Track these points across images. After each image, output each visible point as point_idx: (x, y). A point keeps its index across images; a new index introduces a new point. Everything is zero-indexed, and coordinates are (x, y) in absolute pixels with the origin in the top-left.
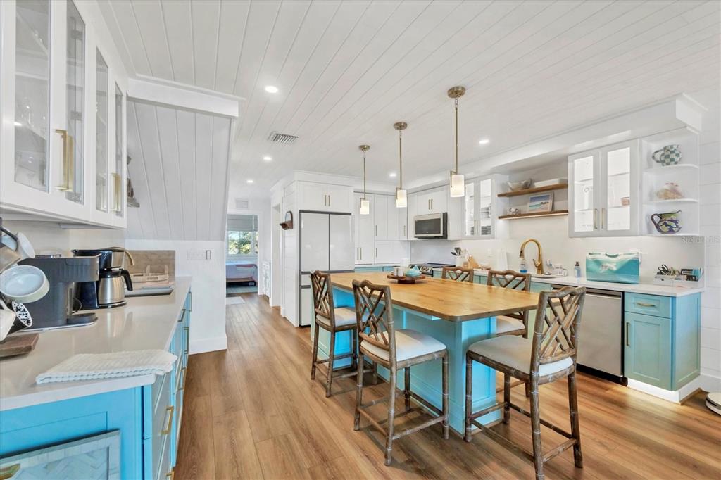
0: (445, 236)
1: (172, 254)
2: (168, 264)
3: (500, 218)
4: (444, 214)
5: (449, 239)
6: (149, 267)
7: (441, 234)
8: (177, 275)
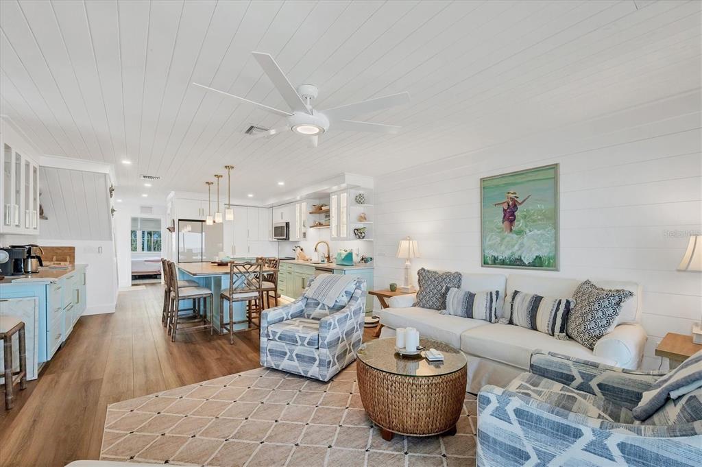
0: (287, 238)
1: (72, 249)
2: (70, 255)
3: (311, 227)
4: (286, 223)
5: (290, 240)
6: (55, 258)
7: (285, 237)
8: (77, 262)
